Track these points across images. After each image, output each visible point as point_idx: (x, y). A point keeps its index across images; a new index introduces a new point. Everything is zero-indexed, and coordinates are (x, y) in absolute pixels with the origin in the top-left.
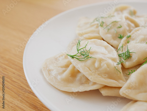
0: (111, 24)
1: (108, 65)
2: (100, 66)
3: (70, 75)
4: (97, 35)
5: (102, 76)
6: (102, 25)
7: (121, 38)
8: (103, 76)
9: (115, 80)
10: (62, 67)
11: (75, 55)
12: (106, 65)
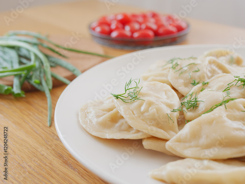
0: (187, 66)
1: (158, 110)
2: (147, 111)
3: (109, 119)
4: (164, 78)
5: (146, 123)
6: (174, 67)
7: (194, 84)
8: (148, 122)
9: (164, 130)
10: (104, 110)
11: (120, 95)
12: (155, 110)
